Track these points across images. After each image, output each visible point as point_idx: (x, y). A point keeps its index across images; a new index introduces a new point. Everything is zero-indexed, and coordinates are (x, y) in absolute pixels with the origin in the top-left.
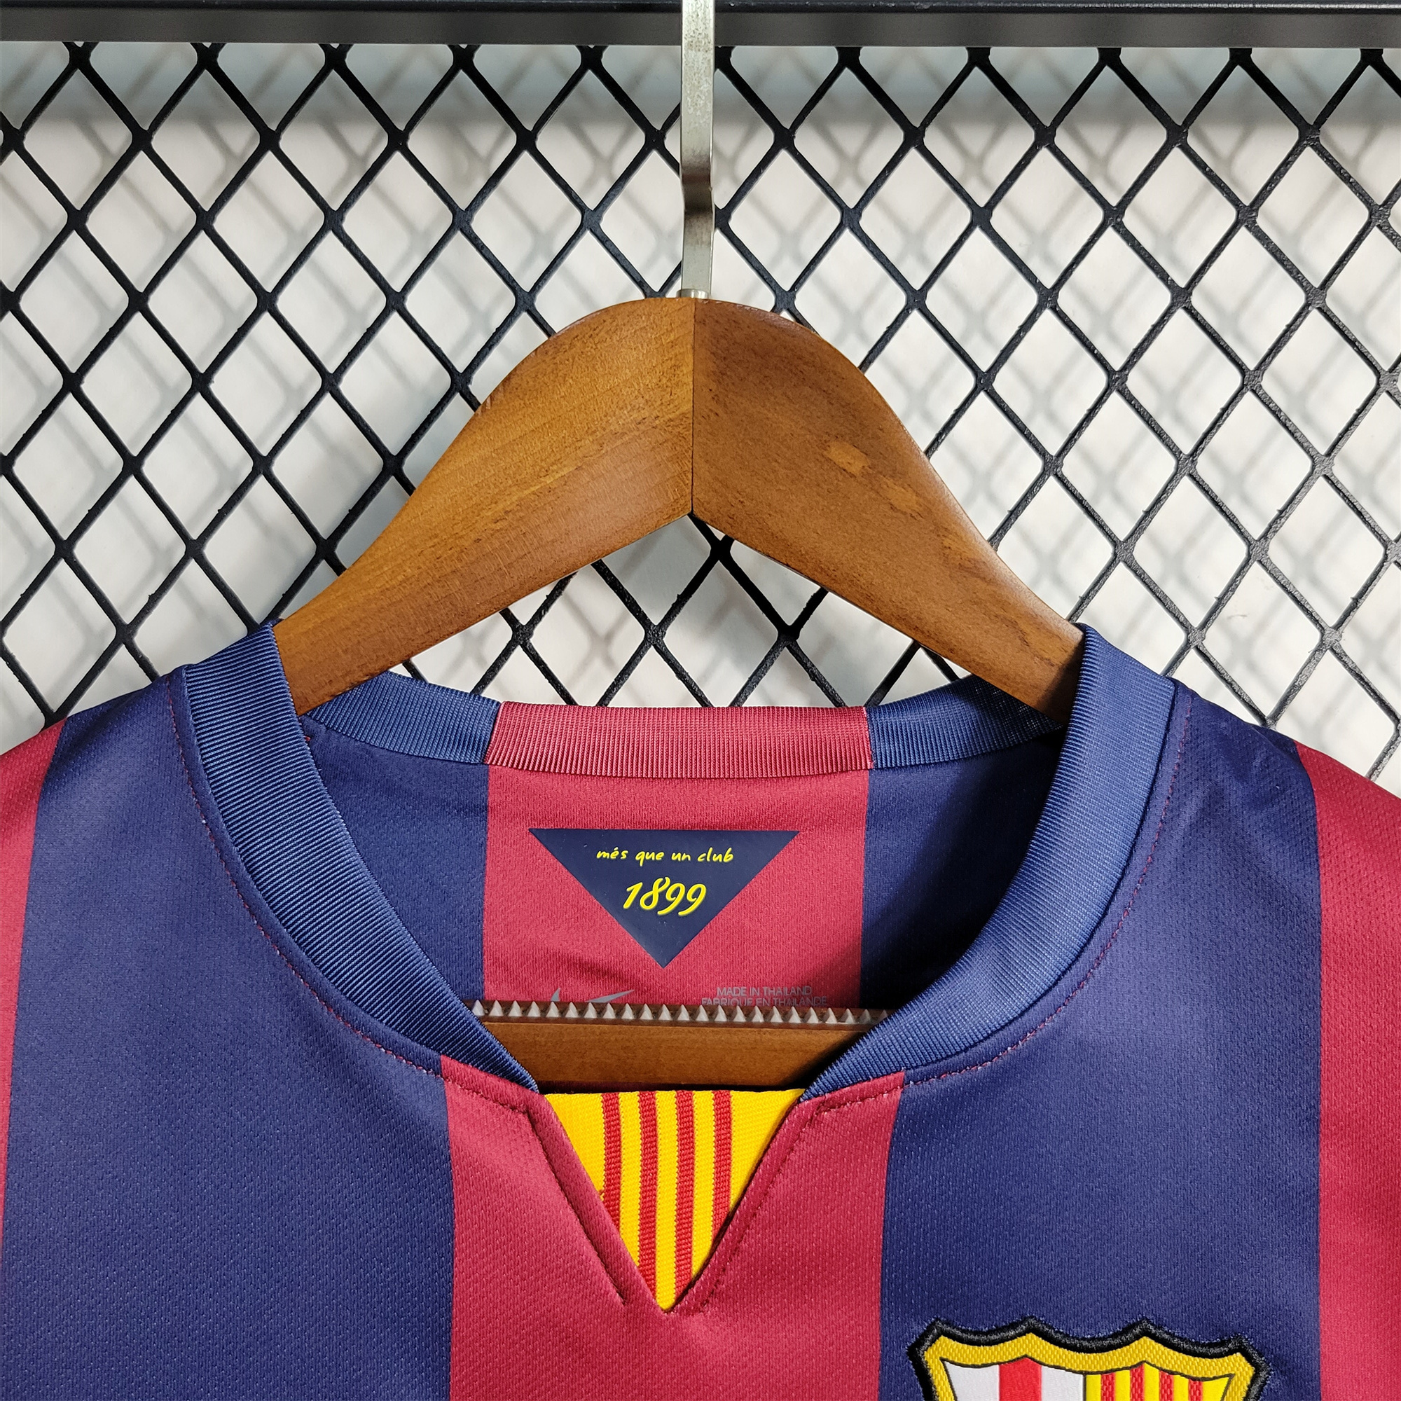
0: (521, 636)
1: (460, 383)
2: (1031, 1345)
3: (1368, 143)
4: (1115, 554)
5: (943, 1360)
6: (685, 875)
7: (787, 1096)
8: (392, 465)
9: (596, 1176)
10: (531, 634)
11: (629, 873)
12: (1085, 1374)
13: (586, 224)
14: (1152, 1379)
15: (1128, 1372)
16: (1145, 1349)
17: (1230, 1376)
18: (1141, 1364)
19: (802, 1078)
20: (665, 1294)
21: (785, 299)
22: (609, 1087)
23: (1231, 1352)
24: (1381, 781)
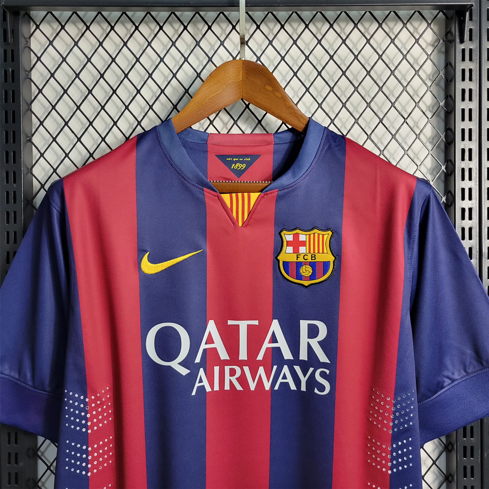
0: (211, 122)
1: (199, 75)
2: (298, 231)
3: (370, 25)
4: (318, 106)
5: (284, 234)
6: (242, 162)
7: (259, 193)
8: (187, 91)
9: (229, 206)
10: (213, 122)
11: (232, 162)
12: (306, 235)
13: (221, 44)
14: (316, 235)
15: (313, 234)
16: (315, 231)
17: (328, 234)
18: (315, 233)
19: (261, 191)
20: (240, 224)
21: (259, 59)
22: (231, 193)
23: (329, 231)
24: (364, 146)
